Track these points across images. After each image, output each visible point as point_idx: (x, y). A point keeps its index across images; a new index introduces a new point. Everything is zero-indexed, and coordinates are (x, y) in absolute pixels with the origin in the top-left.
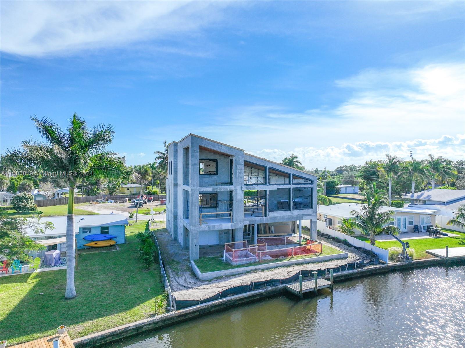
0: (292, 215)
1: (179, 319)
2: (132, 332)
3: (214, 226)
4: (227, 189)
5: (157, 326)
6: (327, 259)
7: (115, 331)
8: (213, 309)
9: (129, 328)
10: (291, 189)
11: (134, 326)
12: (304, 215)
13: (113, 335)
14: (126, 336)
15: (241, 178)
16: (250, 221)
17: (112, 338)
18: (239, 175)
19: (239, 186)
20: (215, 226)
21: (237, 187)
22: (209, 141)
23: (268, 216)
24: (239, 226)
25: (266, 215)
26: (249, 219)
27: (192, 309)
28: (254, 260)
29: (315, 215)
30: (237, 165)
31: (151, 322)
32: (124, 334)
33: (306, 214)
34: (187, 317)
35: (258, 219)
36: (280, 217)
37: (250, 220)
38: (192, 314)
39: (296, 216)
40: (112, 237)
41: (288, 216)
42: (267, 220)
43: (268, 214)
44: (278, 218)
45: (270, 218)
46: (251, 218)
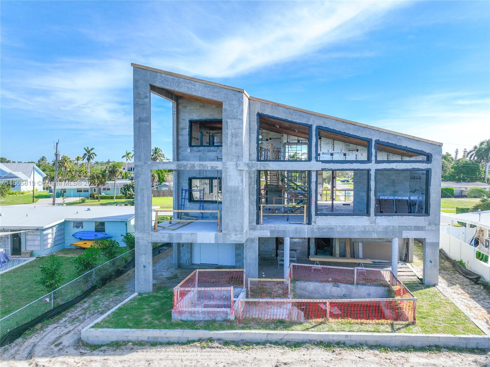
0: (373, 224)
3: (180, 236)
4: (208, 167)
6: (418, 344)
10: (373, 173)
12: (406, 227)
15: (237, 145)
16: (272, 232)
19: (232, 160)
20: (183, 236)
21: (229, 163)
22: (168, 76)
23: (313, 224)
24: (232, 239)
25: (309, 223)
26: (270, 227)
28: (224, 316)
29: (434, 229)
30: (228, 120)
33: (411, 226)
37: (273, 229)
39: (384, 229)
40: (106, 236)
41: (363, 226)
42: (312, 231)
43: (313, 219)
44: (339, 229)
45: (319, 228)
46: (276, 225)
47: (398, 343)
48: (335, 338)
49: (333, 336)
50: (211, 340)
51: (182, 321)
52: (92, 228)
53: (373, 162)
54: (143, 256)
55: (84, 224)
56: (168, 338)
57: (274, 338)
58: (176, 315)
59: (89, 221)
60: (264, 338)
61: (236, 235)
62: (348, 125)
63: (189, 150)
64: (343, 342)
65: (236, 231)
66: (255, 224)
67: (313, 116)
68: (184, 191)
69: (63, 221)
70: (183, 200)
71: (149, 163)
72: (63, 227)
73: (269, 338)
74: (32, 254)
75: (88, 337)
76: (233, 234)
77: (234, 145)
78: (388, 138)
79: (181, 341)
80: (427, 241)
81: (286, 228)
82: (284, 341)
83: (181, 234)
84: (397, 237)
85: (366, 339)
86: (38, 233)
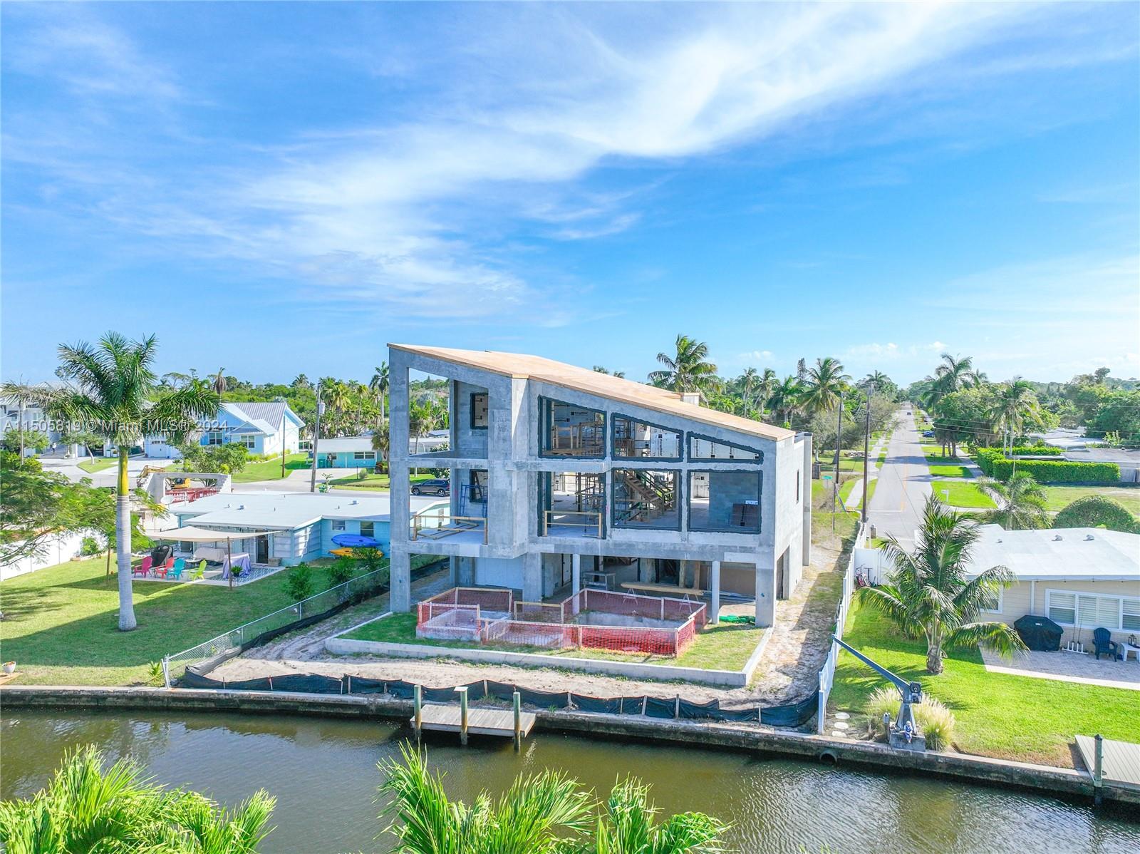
0: (686, 542)
1: (173, 704)
2: (88, 701)
3: (440, 547)
5: (132, 704)
7: (58, 691)
8: (246, 706)
9: (82, 693)
11: (89, 691)
12: (729, 547)
13: (57, 695)
14: (78, 703)
15: (504, 440)
16: (556, 546)
17: (57, 701)
18: (499, 433)
19: (498, 458)
20: (443, 546)
21: (496, 462)
23: (608, 538)
24: (499, 554)
25: (604, 538)
26: (555, 539)
27: (196, 693)
28: (470, 636)
29: (766, 551)
30: (495, 411)
31: (118, 694)
32: (76, 699)
33: (736, 547)
34: (189, 705)
35: (580, 544)
36: (646, 544)
37: (559, 543)
38: (199, 703)
39: (699, 548)
40: (374, 542)
41: (672, 544)
42: (607, 548)
43: (608, 532)
44: (641, 546)
45: (616, 544)
46: (562, 538)
47: (641, 674)
48: (575, 664)
49: (573, 661)
50: (449, 657)
51: (426, 638)
52: (356, 530)
53: (685, 460)
54: (399, 569)
55: (347, 525)
56: (407, 652)
57: (513, 660)
58: (420, 632)
59: (354, 521)
60: (502, 659)
61: (504, 549)
62: (653, 413)
63: (470, 433)
64: (583, 669)
65: (503, 543)
66: (536, 535)
67: (607, 401)
68: (464, 487)
69: (319, 519)
70: (463, 499)
71: (406, 459)
72: (319, 527)
73: (508, 659)
74: (280, 563)
75: (332, 646)
76: (500, 547)
77: (501, 441)
78: (704, 430)
79: (420, 656)
80: (758, 567)
81: (574, 542)
82: (522, 664)
83: (441, 545)
84: (718, 560)
85: (607, 667)
86: (288, 534)
